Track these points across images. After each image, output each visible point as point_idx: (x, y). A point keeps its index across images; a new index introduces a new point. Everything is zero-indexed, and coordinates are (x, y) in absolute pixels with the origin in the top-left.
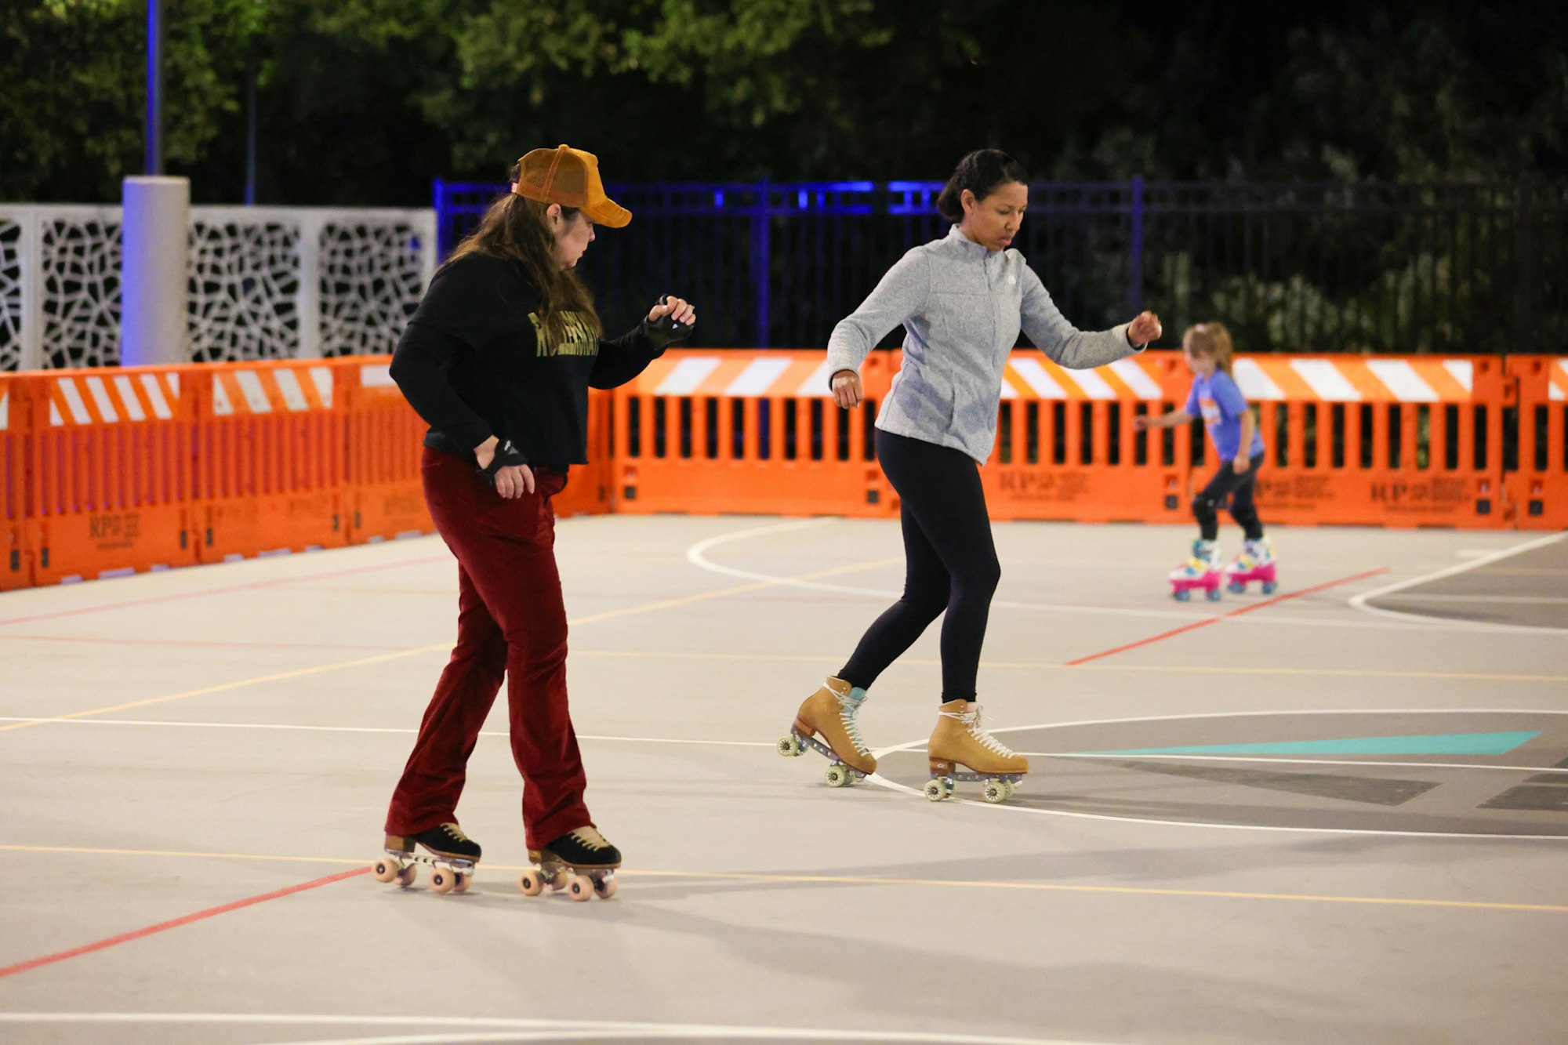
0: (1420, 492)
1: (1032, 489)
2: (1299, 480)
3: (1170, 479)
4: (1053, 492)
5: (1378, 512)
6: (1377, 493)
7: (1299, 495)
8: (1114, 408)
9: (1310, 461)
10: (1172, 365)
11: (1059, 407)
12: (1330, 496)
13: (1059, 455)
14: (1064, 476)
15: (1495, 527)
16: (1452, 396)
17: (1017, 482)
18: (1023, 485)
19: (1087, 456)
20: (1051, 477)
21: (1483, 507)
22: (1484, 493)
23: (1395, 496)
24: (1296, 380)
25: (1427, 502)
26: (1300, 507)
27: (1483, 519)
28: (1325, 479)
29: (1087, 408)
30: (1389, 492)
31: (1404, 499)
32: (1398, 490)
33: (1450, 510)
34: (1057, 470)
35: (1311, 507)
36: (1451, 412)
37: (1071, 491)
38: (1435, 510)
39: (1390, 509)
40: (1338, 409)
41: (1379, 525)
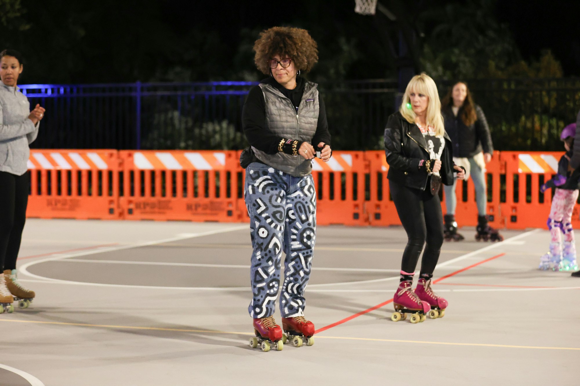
0: (205, 207)
1: (59, 206)
2: (160, 202)
3: (111, 202)
4: (67, 207)
5: (189, 216)
6: (189, 207)
7: (160, 208)
8: (90, 173)
9: (164, 195)
10: (111, 155)
11: (69, 173)
12: (171, 209)
13: (69, 192)
14: (71, 200)
15: (234, 221)
16: (217, 168)
17: (53, 203)
18: (56, 204)
19: (80, 193)
20: (66, 200)
21: (230, 213)
22: (231, 208)
23: (196, 209)
24: (158, 161)
25: (208, 211)
26: (160, 213)
27: (230, 218)
28: (169, 202)
29: (79, 173)
30: (193, 207)
31: (200, 210)
32: (197, 206)
33: (216, 214)
34: (69, 198)
35: (163, 213)
36: (217, 174)
37: (74, 206)
38: (212, 214)
39: (194, 214)
40: (174, 173)
41: (189, 221)
